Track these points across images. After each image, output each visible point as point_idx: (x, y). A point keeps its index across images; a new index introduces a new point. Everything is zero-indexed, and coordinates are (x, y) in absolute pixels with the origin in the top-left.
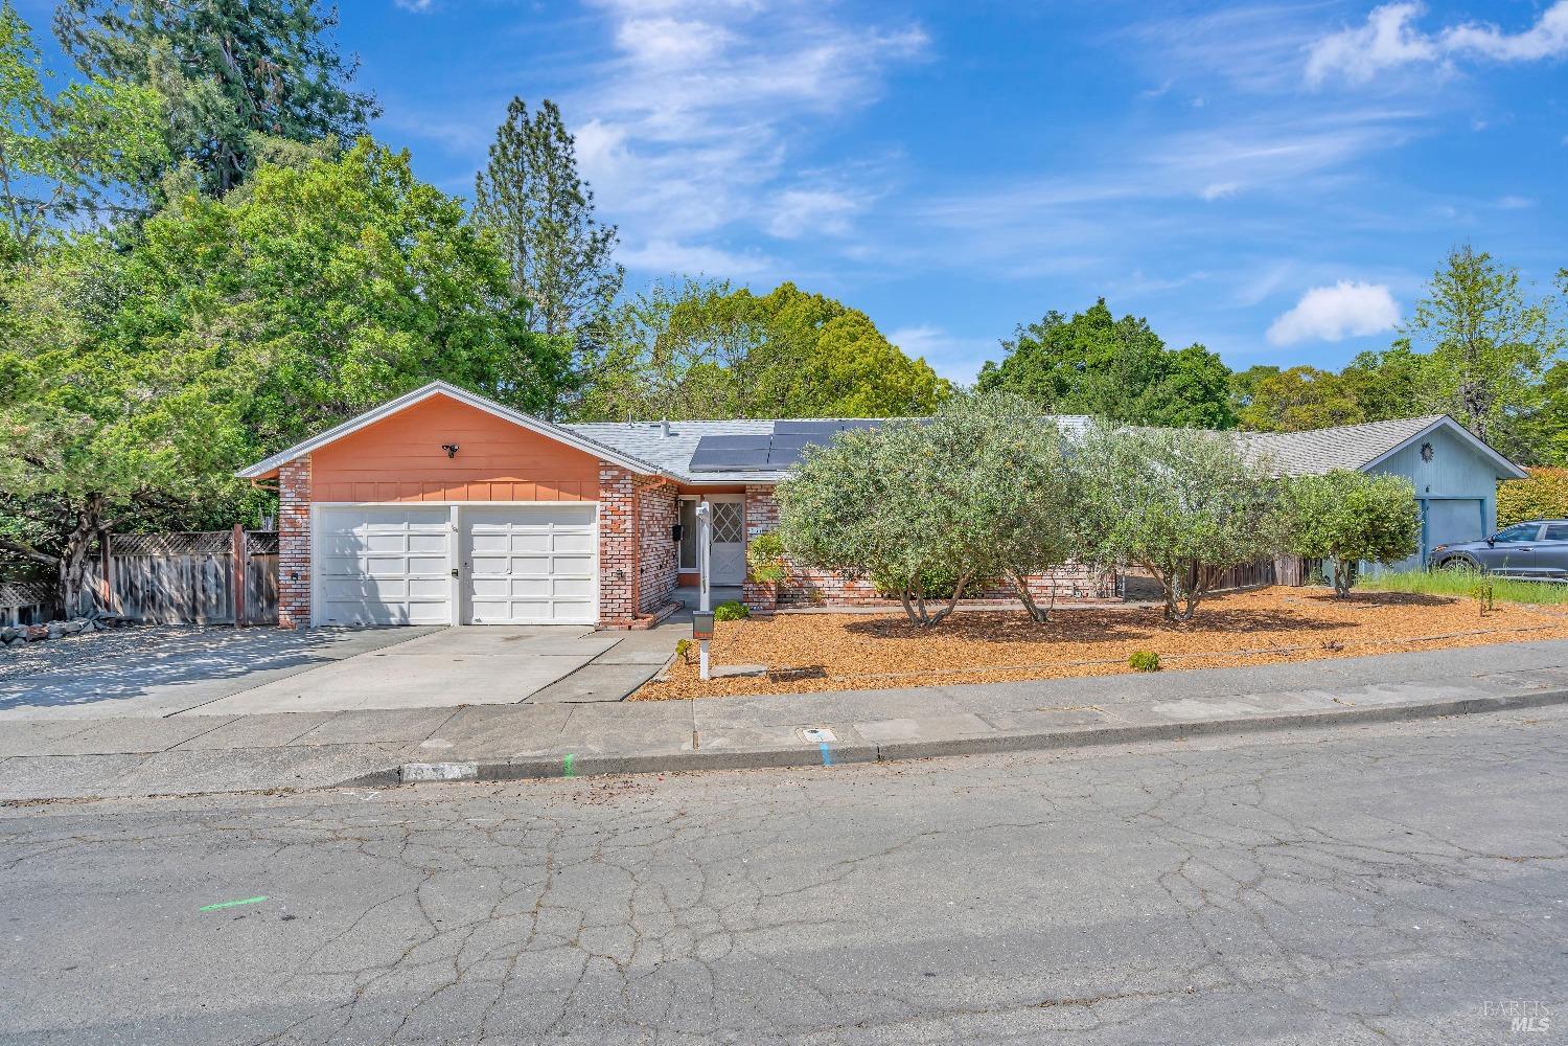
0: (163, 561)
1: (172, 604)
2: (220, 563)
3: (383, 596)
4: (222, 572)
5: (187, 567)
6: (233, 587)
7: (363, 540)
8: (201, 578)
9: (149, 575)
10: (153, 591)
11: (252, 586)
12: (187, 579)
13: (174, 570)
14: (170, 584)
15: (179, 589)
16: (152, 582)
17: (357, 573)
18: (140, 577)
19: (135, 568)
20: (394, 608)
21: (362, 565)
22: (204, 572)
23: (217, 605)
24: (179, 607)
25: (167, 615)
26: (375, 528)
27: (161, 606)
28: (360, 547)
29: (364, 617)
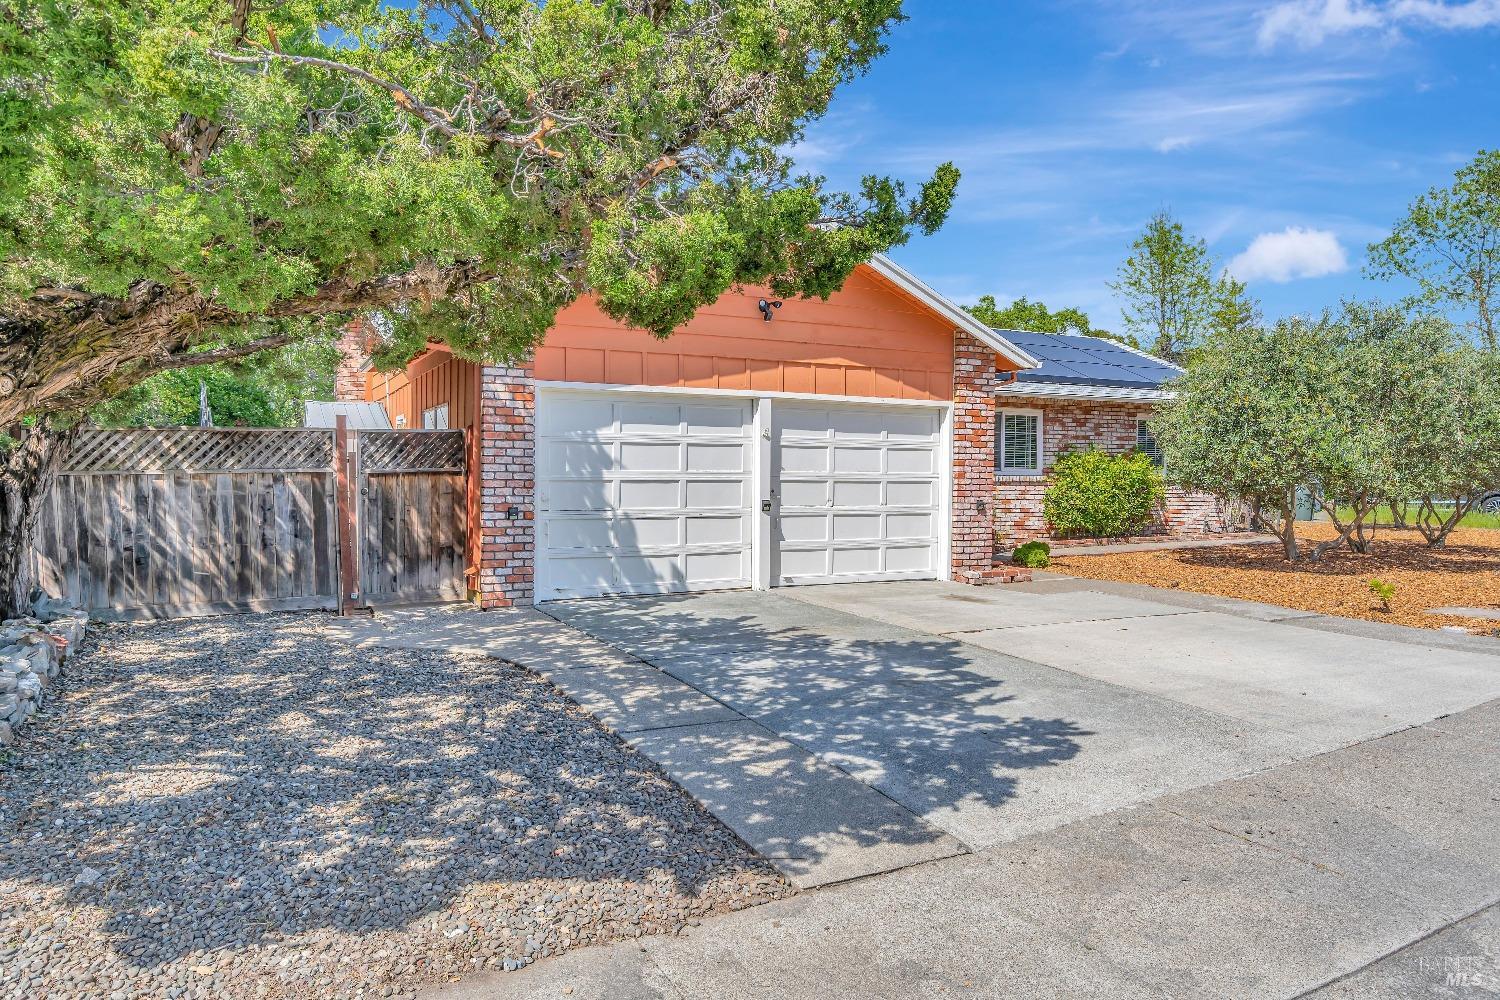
0: (165, 485)
1: (188, 574)
2: (304, 491)
3: (644, 546)
4: (306, 507)
5: (225, 498)
6: (331, 535)
7: (612, 451)
8: (259, 520)
9: (132, 516)
10: (142, 549)
11: (373, 534)
12: (226, 521)
13: (195, 507)
14: (183, 532)
15: (207, 544)
16: (139, 529)
17: (601, 506)
18: (108, 521)
19: (95, 500)
20: (662, 567)
21: (610, 493)
22: (265, 509)
23: (297, 574)
24: (206, 582)
25: (175, 598)
26: (633, 432)
27: (160, 579)
28: (608, 463)
29: (614, 582)
